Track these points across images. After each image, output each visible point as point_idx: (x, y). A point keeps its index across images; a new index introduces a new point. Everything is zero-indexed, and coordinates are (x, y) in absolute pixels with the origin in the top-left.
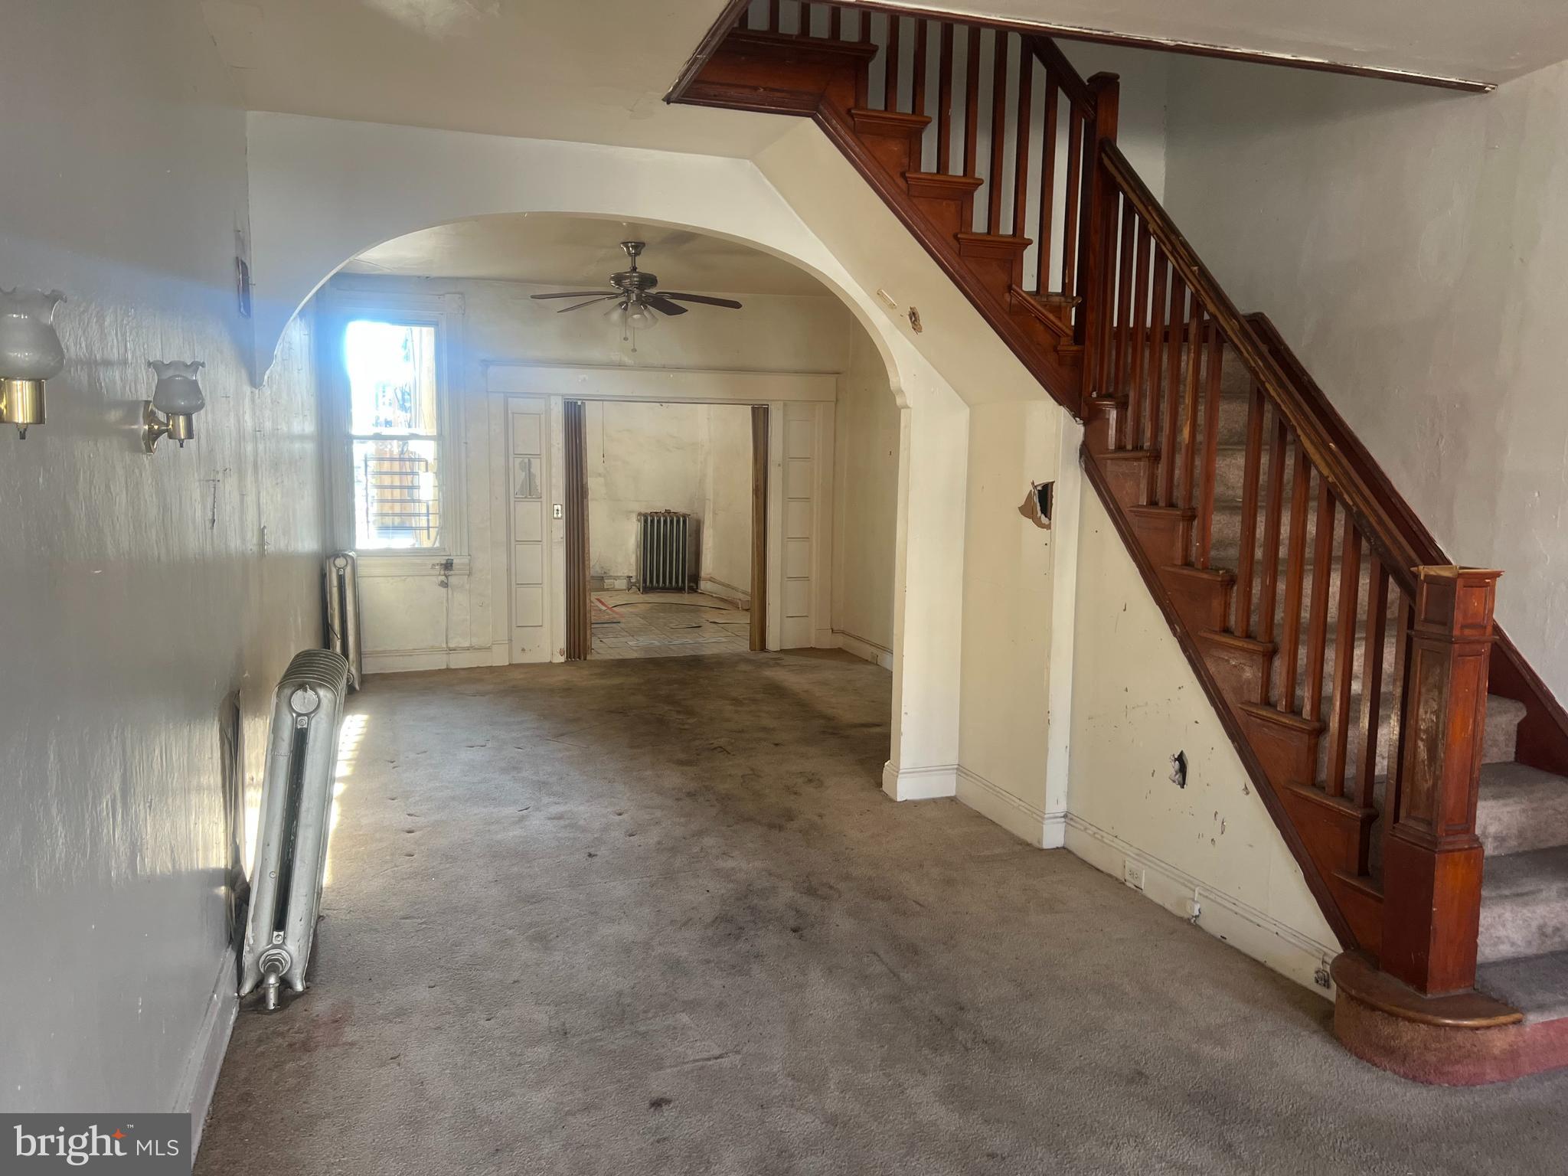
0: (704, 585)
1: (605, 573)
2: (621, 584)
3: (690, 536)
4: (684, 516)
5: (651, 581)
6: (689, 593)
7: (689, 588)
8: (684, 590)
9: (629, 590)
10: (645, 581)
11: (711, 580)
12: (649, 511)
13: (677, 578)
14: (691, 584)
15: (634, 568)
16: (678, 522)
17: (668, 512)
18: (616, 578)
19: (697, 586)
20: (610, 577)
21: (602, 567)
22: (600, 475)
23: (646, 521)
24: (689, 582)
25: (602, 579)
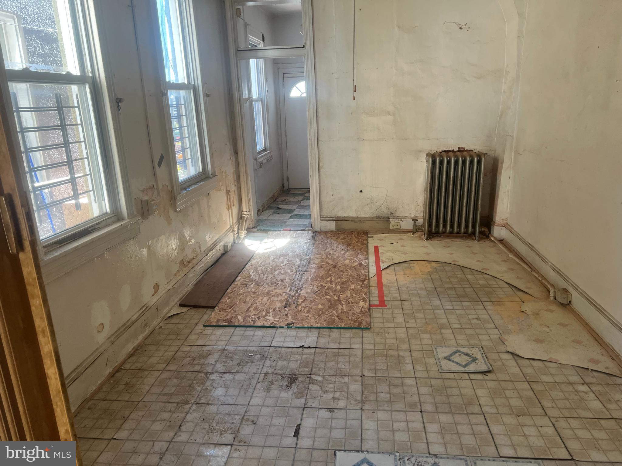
0: (498, 232)
1: (391, 213)
2: (408, 225)
3: (485, 175)
4: (480, 156)
5: (437, 226)
6: (479, 241)
7: (481, 233)
8: (474, 234)
9: (414, 233)
10: (430, 225)
11: (506, 226)
12: (440, 150)
13: (467, 222)
14: (483, 229)
15: (422, 209)
16: (472, 162)
17: (461, 150)
18: (402, 219)
19: (490, 233)
20: (397, 218)
21: (389, 208)
22: (389, 113)
23: (434, 162)
24: (481, 225)
25: (387, 219)
